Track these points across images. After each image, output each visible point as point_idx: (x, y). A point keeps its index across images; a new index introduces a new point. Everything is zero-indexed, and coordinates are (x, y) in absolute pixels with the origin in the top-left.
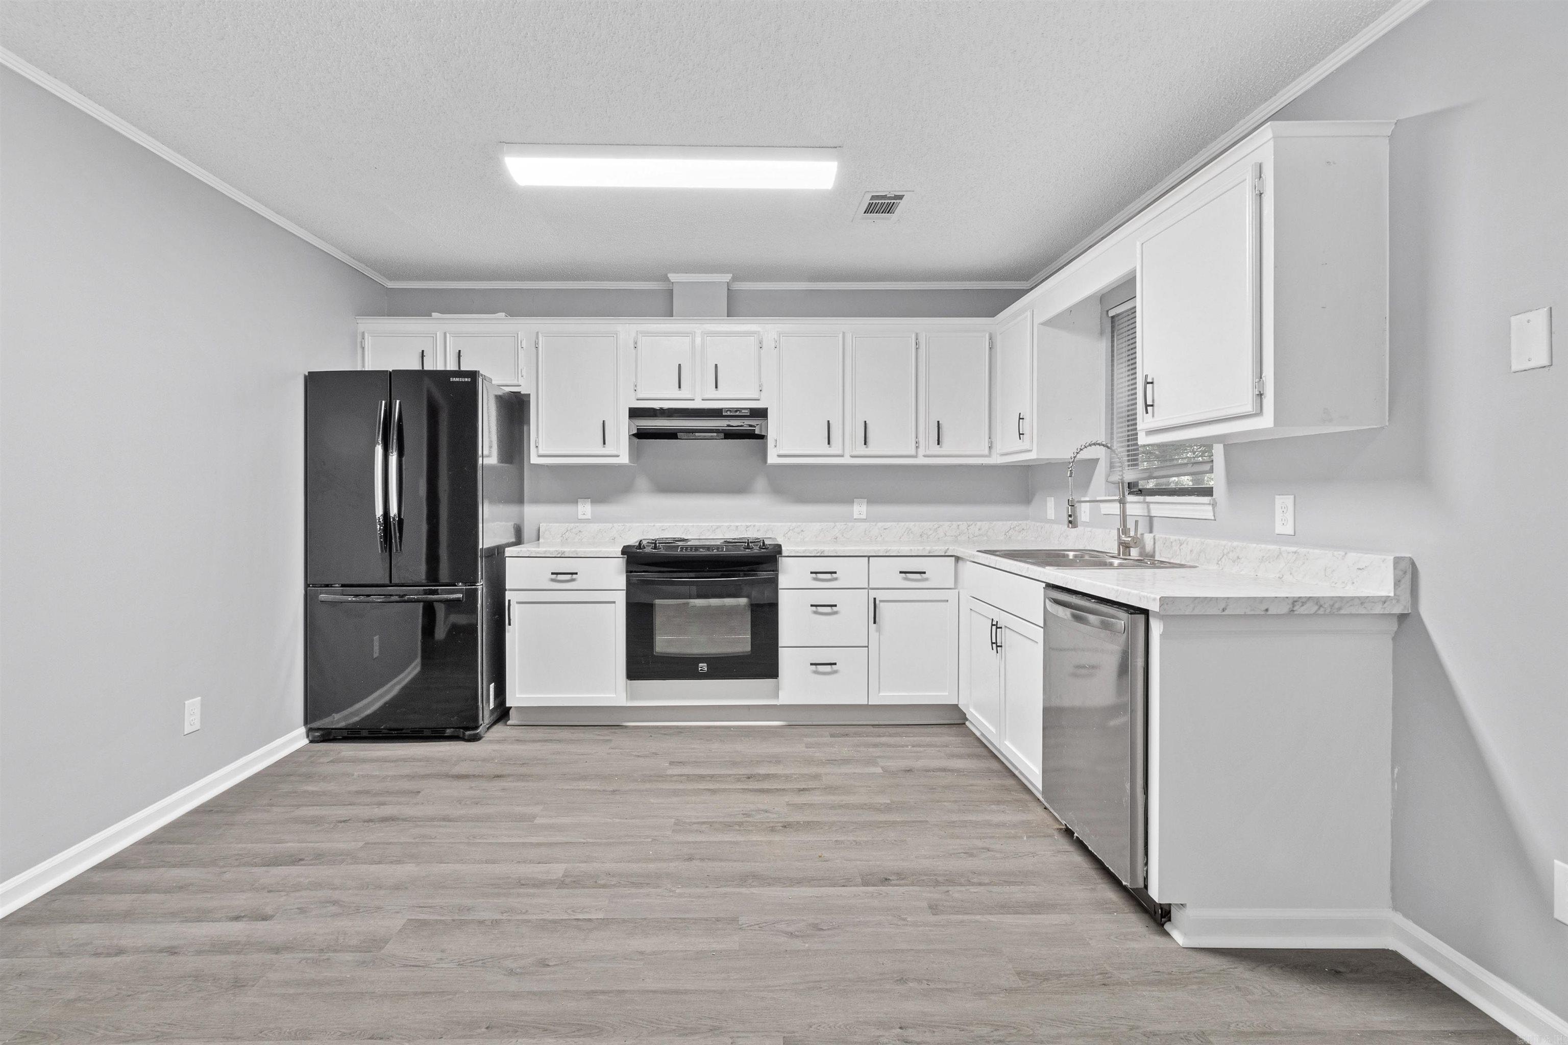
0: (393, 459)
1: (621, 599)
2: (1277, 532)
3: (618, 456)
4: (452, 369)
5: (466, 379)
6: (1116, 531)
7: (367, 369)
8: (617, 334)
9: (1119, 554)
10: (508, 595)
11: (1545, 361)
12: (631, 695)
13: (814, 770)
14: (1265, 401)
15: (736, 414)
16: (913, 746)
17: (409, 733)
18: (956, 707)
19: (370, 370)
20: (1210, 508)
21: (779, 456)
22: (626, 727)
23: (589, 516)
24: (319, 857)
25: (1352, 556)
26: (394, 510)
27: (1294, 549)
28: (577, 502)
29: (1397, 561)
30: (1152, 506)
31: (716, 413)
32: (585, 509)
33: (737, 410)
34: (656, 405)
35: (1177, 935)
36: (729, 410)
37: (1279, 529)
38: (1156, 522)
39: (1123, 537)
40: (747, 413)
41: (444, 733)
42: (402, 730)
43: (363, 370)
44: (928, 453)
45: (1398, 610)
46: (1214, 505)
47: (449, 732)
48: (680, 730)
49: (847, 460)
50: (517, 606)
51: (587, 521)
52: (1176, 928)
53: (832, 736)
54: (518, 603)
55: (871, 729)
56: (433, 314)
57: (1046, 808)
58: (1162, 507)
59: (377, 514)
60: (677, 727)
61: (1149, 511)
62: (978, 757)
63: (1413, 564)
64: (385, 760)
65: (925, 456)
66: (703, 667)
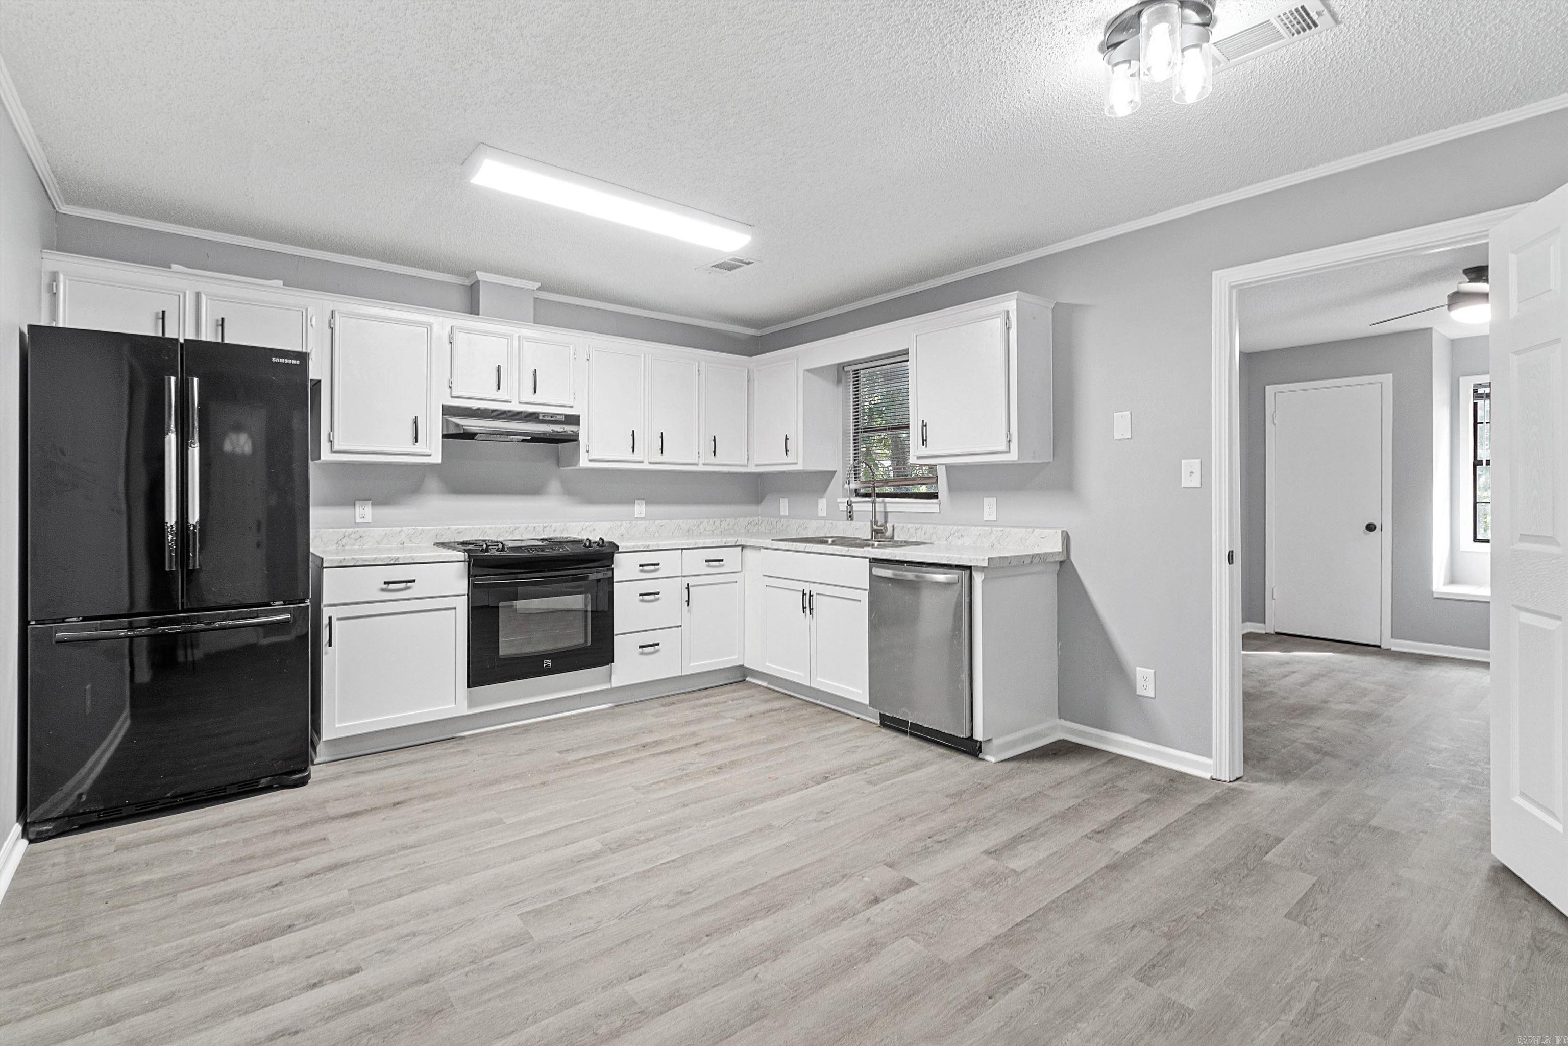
0: (194, 453)
1: (462, 604)
2: (985, 519)
3: (430, 455)
4: (209, 340)
5: (294, 362)
6: (870, 524)
7: (61, 325)
8: (431, 326)
9: (872, 538)
10: (326, 613)
11: (1130, 437)
12: (471, 704)
13: (693, 728)
14: (1011, 445)
15: (551, 420)
16: (732, 700)
17: (203, 796)
18: (742, 666)
19: (67, 326)
20: (938, 505)
21: (590, 461)
22: (463, 737)
23: (369, 519)
24: (311, 917)
25: (1037, 531)
26: (194, 516)
27: (1002, 529)
28: (355, 505)
29: (1063, 532)
30: (887, 505)
31: (533, 417)
32: (365, 512)
33: (553, 415)
34: (473, 404)
35: (988, 758)
36: (545, 414)
37: (986, 517)
38: (889, 515)
39: (875, 527)
40: (562, 418)
41: (257, 785)
42: (192, 793)
43: (54, 325)
44: (707, 462)
45: (1058, 559)
46: (940, 504)
47: (264, 782)
48: (526, 729)
49: (646, 466)
50: (337, 622)
51: (367, 525)
52: (986, 754)
53: (663, 706)
54: (339, 619)
55: (685, 696)
56: (173, 266)
57: (858, 718)
58: (894, 505)
59: (167, 520)
60: (524, 726)
61: (885, 507)
62: (776, 699)
63: (1067, 534)
64: (243, 820)
65: (704, 464)
66: (548, 663)
